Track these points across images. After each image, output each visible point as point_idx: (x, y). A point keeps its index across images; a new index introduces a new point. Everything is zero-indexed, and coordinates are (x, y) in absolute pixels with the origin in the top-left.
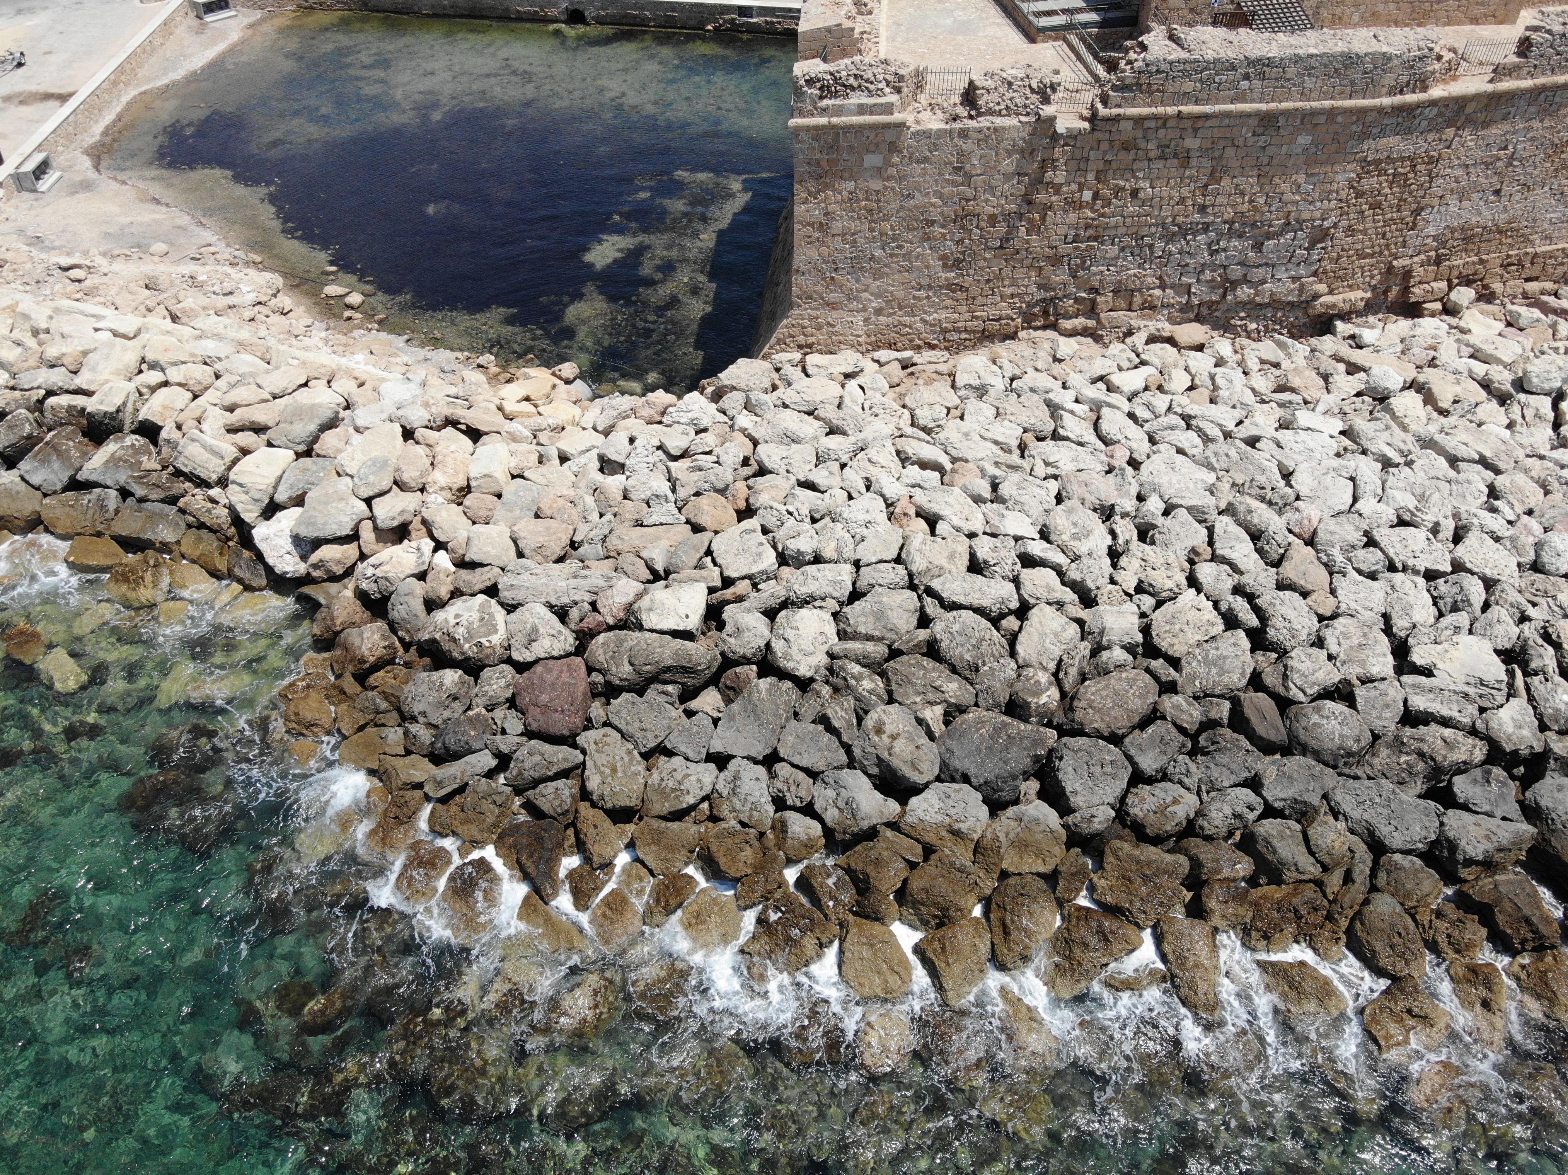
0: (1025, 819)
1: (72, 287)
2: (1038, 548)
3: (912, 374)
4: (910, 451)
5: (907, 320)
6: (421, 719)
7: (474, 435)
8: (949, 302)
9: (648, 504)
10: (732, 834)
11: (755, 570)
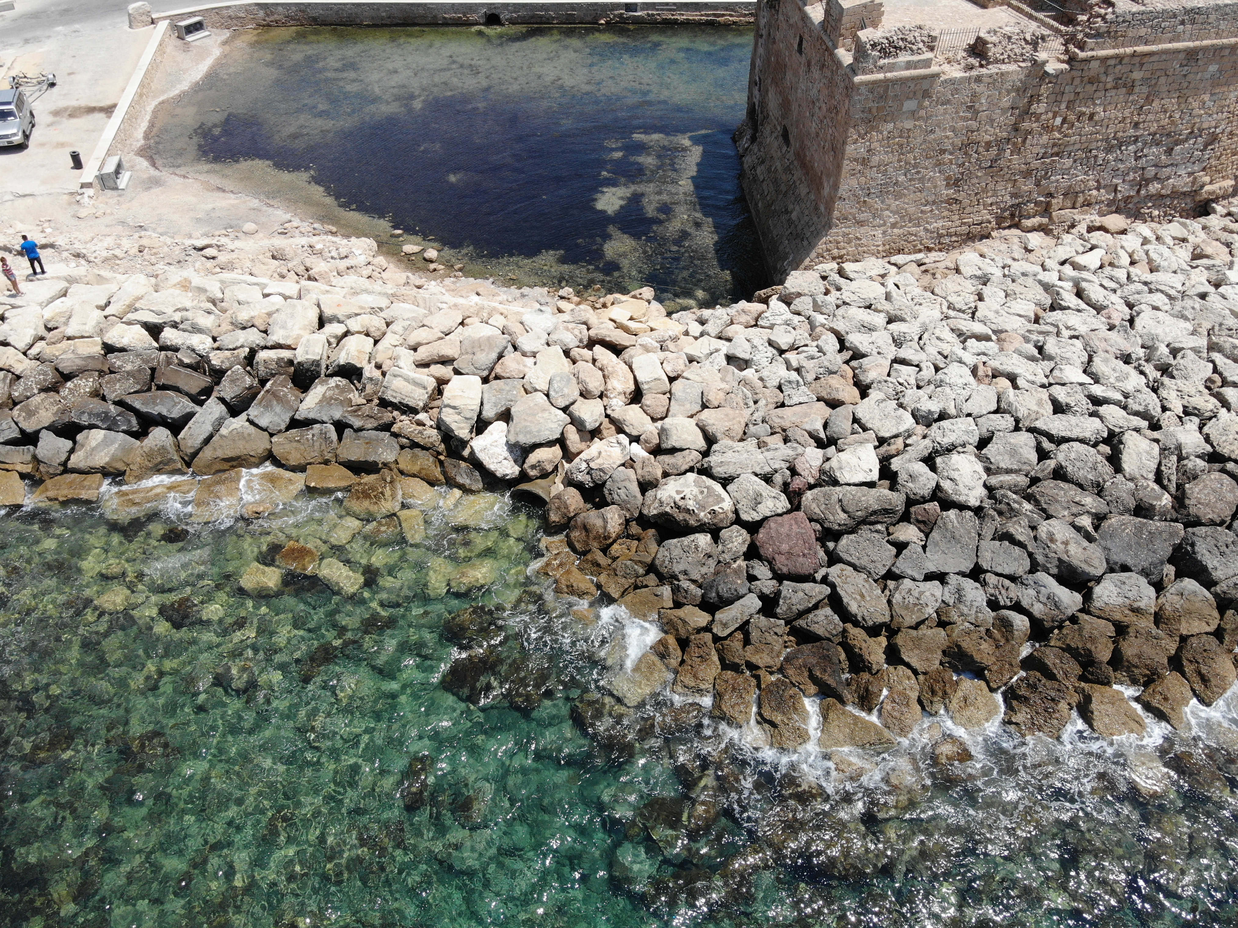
0: (1186, 593)
1: (210, 264)
2: (1098, 390)
3: (926, 271)
4: (964, 329)
5: (913, 230)
6: (681, 577)
7: (617, 350)
8: (946, 213)
9: (780, 388)
10: (968, 633)
11: (902, 429)
